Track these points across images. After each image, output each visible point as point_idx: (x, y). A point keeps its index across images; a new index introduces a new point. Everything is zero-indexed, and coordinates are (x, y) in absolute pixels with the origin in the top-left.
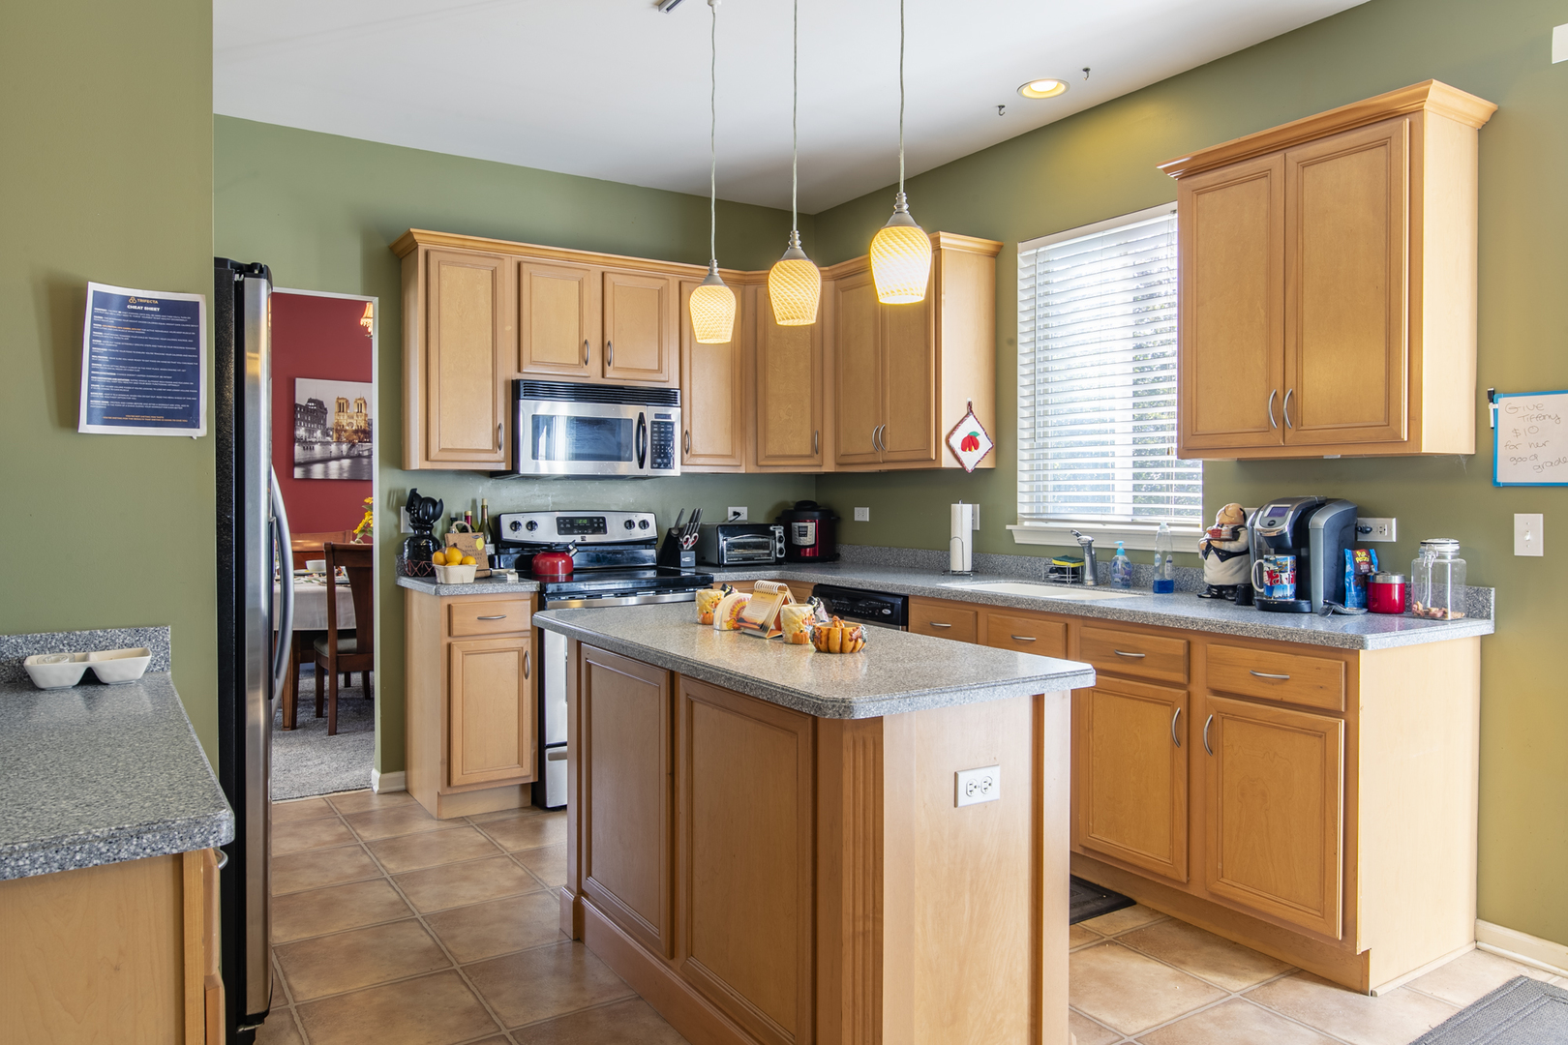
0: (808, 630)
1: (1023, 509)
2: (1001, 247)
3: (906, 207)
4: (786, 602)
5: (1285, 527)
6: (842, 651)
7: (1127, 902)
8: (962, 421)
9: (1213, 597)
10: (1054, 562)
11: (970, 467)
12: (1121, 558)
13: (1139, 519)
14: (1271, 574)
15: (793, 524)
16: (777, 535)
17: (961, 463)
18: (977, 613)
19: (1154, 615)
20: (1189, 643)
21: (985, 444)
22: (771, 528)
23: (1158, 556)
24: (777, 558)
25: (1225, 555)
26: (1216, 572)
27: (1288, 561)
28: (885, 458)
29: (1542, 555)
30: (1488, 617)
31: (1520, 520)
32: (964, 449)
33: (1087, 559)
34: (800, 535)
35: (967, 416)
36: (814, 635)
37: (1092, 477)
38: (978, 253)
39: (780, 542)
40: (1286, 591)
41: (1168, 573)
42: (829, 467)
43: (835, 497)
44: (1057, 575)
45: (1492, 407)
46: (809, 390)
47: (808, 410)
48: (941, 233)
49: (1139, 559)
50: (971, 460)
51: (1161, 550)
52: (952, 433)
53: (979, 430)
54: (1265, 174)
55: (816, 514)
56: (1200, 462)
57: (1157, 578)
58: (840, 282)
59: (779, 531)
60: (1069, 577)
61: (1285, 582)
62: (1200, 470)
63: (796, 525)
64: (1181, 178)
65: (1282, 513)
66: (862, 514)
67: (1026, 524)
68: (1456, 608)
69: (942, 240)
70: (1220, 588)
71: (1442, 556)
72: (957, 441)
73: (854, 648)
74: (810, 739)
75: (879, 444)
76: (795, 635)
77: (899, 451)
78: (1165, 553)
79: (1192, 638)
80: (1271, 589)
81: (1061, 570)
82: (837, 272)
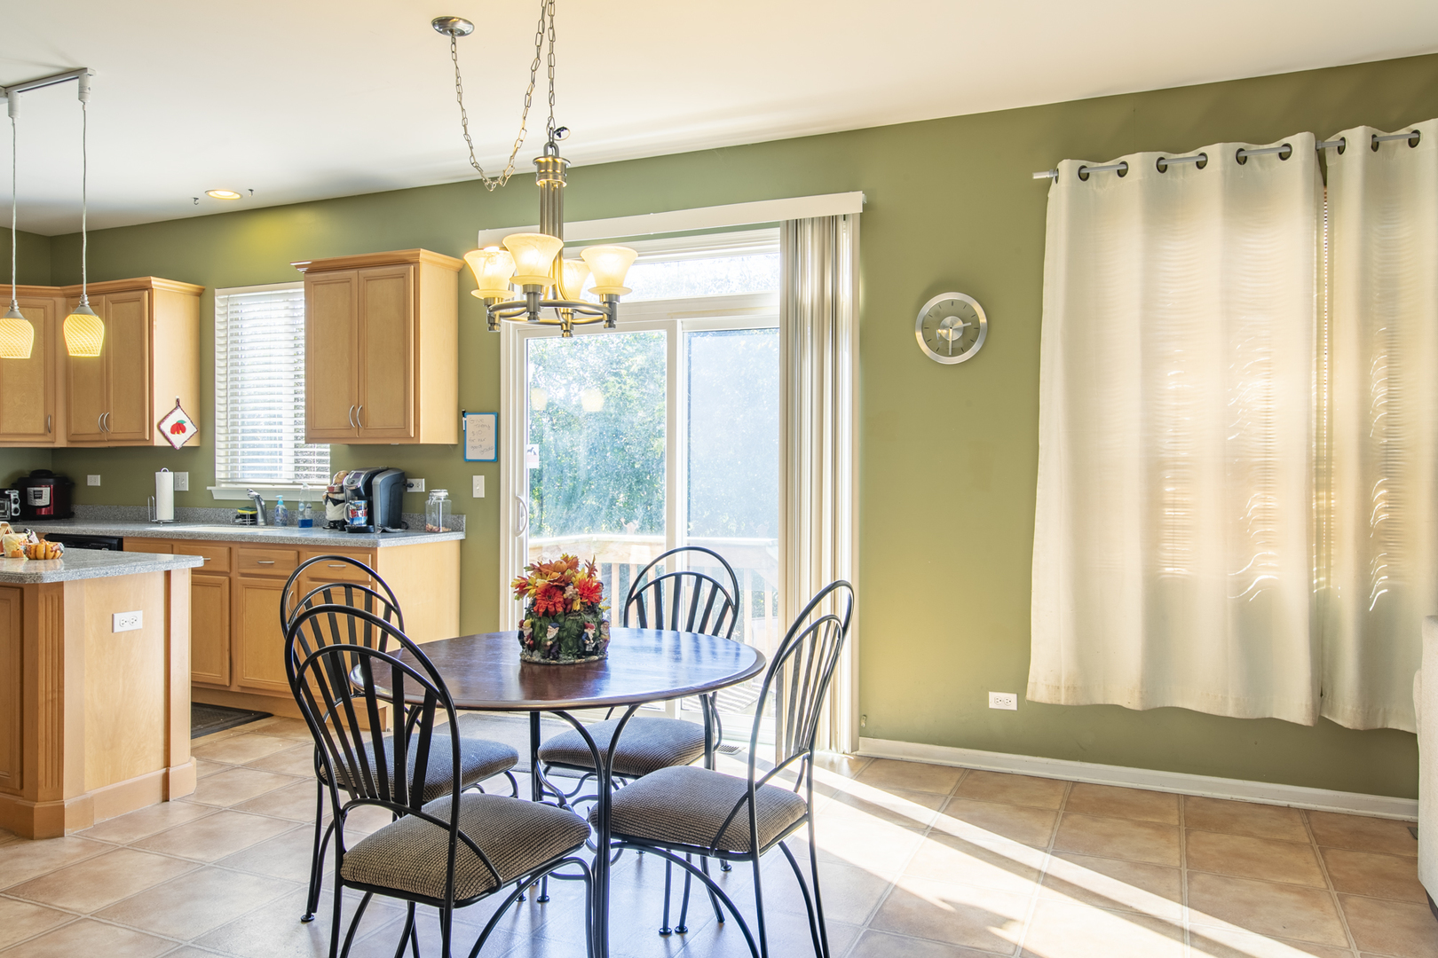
0: (22, 548)
1: (219, 475)
2: (204, 290)
3: (87, 303)
4: (7, 533)
5: (360, 484)
6: (45, 558)
7: (268, 715)
8: (171, 413)
9: (331, 528)
10: (239, 511)
11: (178, 445)
12: (281, 507)
13: (297, 481)
14: (353, 511)
15: (28, 489)
16: (12, 497)
17: (171, 443)
18: (172, 546)
19: (279, 537)
20: (299, 553)
21: (191, 429)
22: (7, 492)
23: (302, 505)
24: (12, 516)
25: (336, 502)
26: (332, 513)
27: (363, 503)
28: (109, 438)
29: (484, 496)
30: (462, 531)
31: (475, 478)
32: (173, 432)
33: (259, 508)
34: (35, 498)
35: (176, 408)
36: (26, 550)
37: (263, 453)
38: (185, 293)
39: (15, 502)
40: (361, 520)
41: (308, 515)
42: (61, 442)
43: (71, 467)
44: (241, 520)
45: (464, 419)
46: (43, 382)
47: (41, 398)
48: (152, 278)
49: (292, 506)
50: (179, 440)
51: (303, 501)
52: (162, 421)
53: (186, 419)
54: (348, 281)
55: (51, 480)
56: (328, 445)
57: (300, 518)
58: (70, 300)
59: (14, 494)
60: (248, 520)
61: (360, 516)
62: (329, 450)
63: (31, 489)
64: (306, 273)
65: (357, 476)
66: (94, 480)
67: (223, 486)
68: (444, 526)
69: (153, 282)
70: (335, 522)
71: (439, 499)
72: (167, 427)
73: (54, 556)
74: (19, 601)
75: (105, 426)
76: (13, 552)
77: (121, 431)
78: (305, 503)
79: (300, 549)
80: (352, 520)
81: (243, 516)
82: (68, 291)
